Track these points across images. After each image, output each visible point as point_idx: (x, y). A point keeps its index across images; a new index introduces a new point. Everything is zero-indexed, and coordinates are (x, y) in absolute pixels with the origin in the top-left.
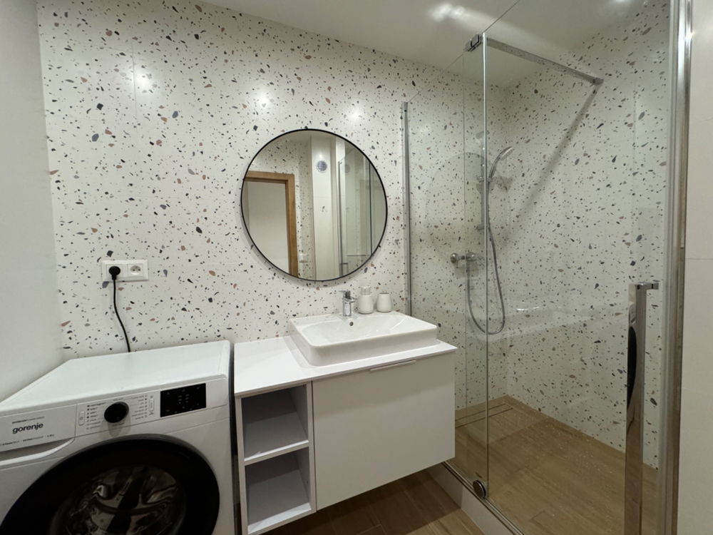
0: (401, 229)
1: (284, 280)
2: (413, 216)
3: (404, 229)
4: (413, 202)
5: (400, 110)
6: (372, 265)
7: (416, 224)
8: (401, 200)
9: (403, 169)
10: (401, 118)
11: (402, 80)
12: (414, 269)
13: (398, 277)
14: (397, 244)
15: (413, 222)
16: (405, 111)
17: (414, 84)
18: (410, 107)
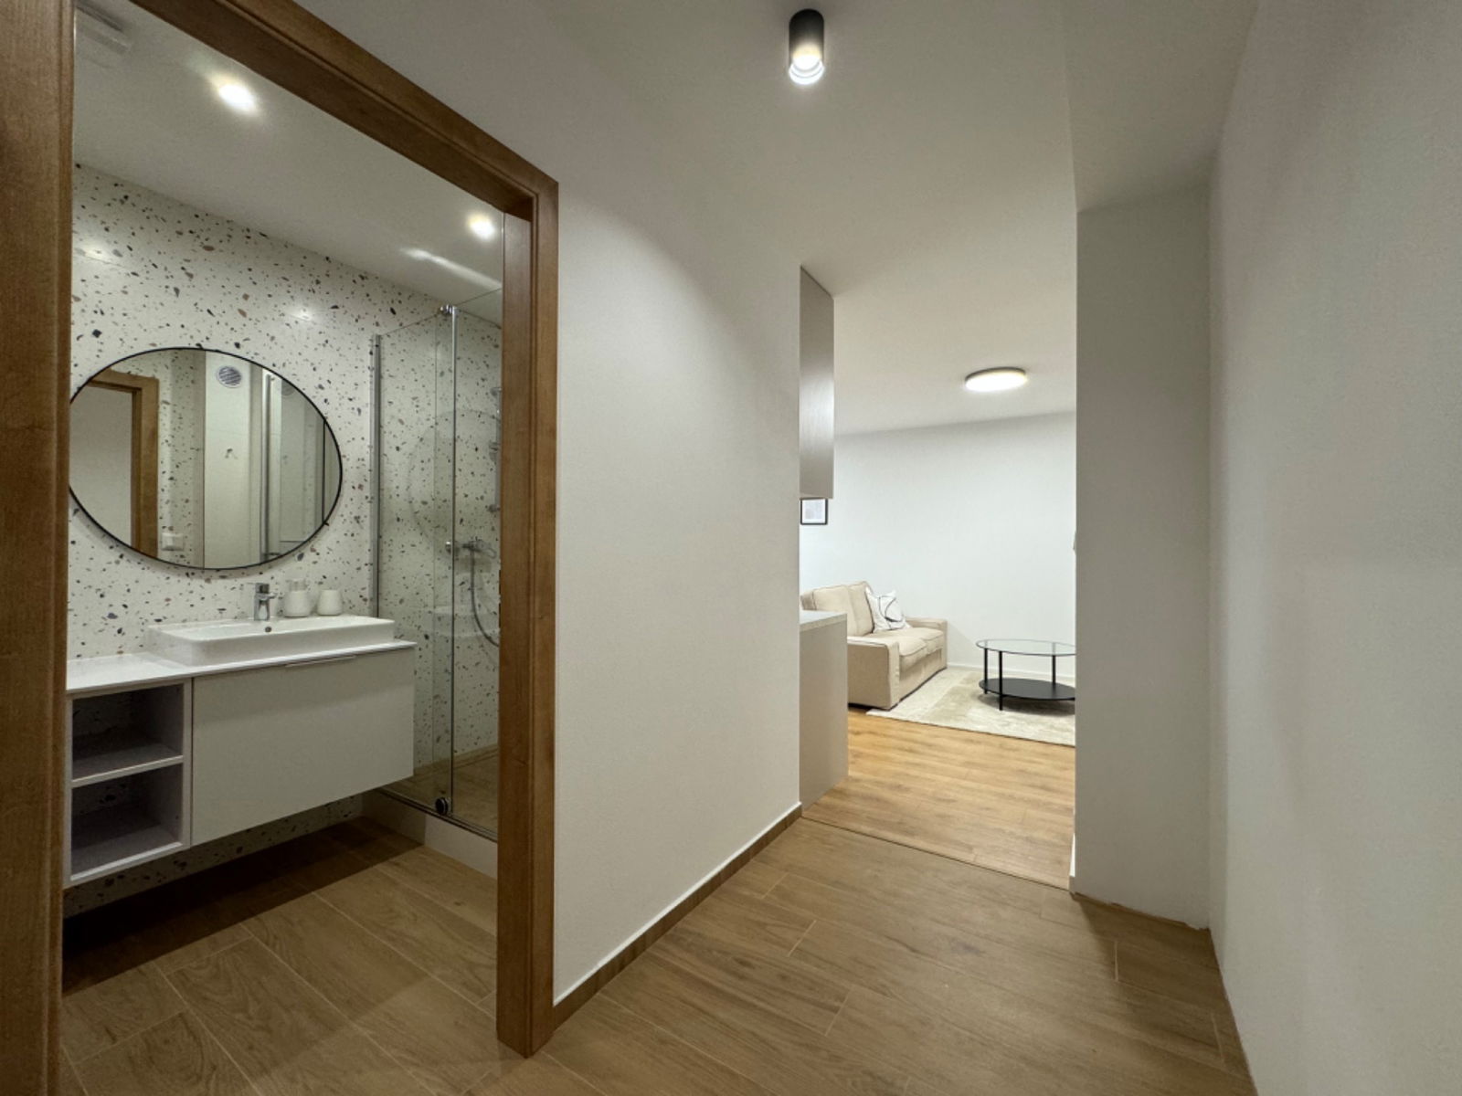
0: (365, 501)
1: (141, 566)
2: (385, 485)
3: (370, 502)
4: (386, 466)
5: (369, 343)
6: (313, 550)
7: (391, 497)
8: (367, 462)
9: (371, 421)
10: (371, 353)
11: (375, 304)
12: (385, 558)
13: (359, 569)
14: (358, 522)
15: (385, 494)
16: (377, 346)
17: (393, 311)
18: (386, 344)
